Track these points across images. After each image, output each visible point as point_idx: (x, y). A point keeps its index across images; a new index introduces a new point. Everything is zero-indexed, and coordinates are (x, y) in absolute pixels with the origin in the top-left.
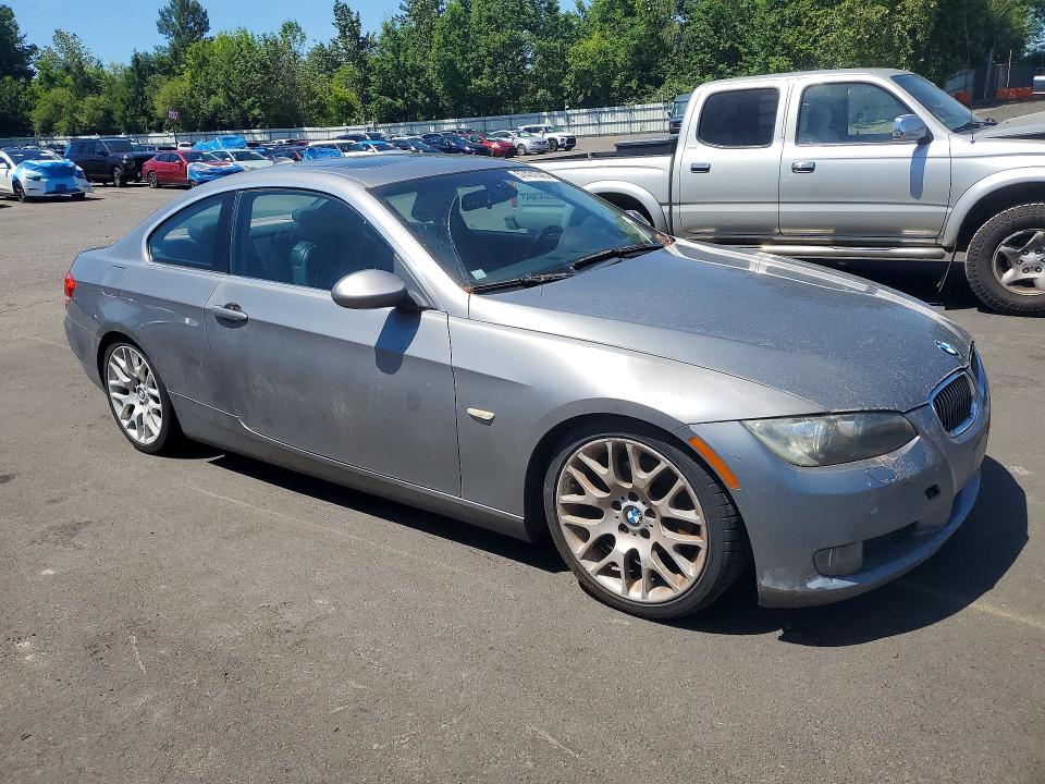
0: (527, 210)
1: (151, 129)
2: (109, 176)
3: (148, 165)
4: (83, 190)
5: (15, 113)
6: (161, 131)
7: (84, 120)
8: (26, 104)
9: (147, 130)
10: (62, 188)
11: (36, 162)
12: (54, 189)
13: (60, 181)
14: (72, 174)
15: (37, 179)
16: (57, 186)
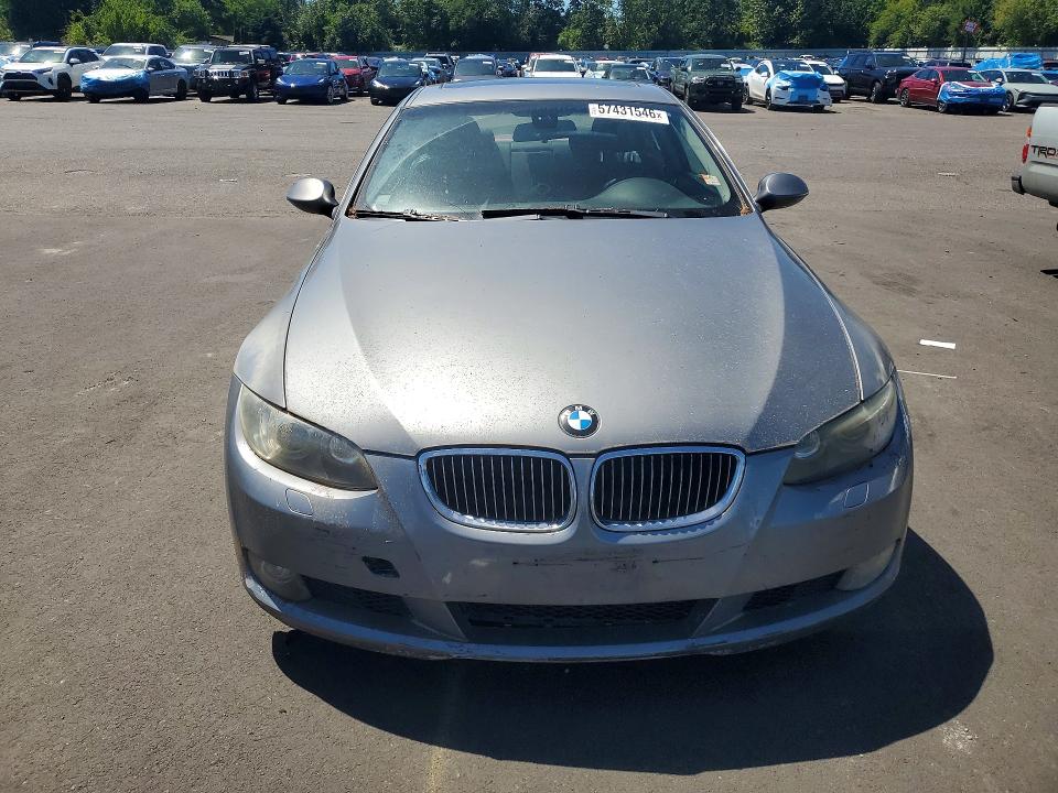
0: (1036, 169)
1: (984, 42)
2: (868, 90)
3: (906, 82)
4: (822, 102)
5: (858, 24)
6: (993, 44)
7: (918, 31)
8: (873, 14)
9: (979, 43)
10: (803, 99)
11: (790, 73)
12: (796, 99)
13: (803, 92)
14: (818, 86)
15: (785, 88)
16: (800, 97)
